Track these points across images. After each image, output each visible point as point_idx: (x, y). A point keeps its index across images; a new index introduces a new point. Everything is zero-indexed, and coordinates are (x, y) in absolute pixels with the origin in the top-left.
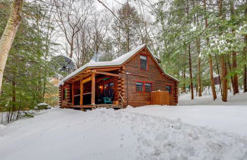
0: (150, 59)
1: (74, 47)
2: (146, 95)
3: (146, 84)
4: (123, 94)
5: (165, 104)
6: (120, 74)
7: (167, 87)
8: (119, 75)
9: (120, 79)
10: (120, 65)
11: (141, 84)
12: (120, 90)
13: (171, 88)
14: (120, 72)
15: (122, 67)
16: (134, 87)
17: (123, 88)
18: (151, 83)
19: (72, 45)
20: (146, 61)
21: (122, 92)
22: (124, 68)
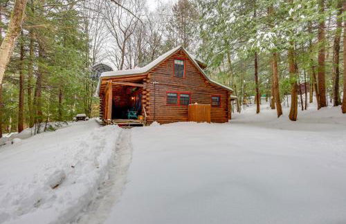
0: (188, 64)
1: (126, 51)
2: (181, 109)
3: (181, 95)
4: (147, 107)
5: (203, 121)
6: (145, 83)
7: (213, 98)
8: (144, 86)
9: (145, 90)
10: (144, 73)
11: (175, 95)
12: (145, 103)
13: (219, 99)
14: (145, 82)
15: (147, 75)
16: (164, 100)
17: (148, 101)
18: (189, 94)
19: (123, 51)
20: (182, 66)
21: (148, 105)
22: (149, 77)
